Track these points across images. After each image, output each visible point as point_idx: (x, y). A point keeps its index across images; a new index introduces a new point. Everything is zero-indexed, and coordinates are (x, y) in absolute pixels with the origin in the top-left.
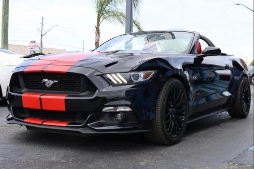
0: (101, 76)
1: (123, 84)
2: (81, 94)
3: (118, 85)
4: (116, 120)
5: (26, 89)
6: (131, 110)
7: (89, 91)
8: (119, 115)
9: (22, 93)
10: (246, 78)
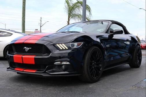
0: (53, 45)
1: (66, 49)
2: (43, 55)
3: (63, 50)
4: (62, 69)
5: (16, 52)
6: (70, 63)
7: (47, 53)
8: (64, 66)
9: (14, 55)
10: (139, 46)
